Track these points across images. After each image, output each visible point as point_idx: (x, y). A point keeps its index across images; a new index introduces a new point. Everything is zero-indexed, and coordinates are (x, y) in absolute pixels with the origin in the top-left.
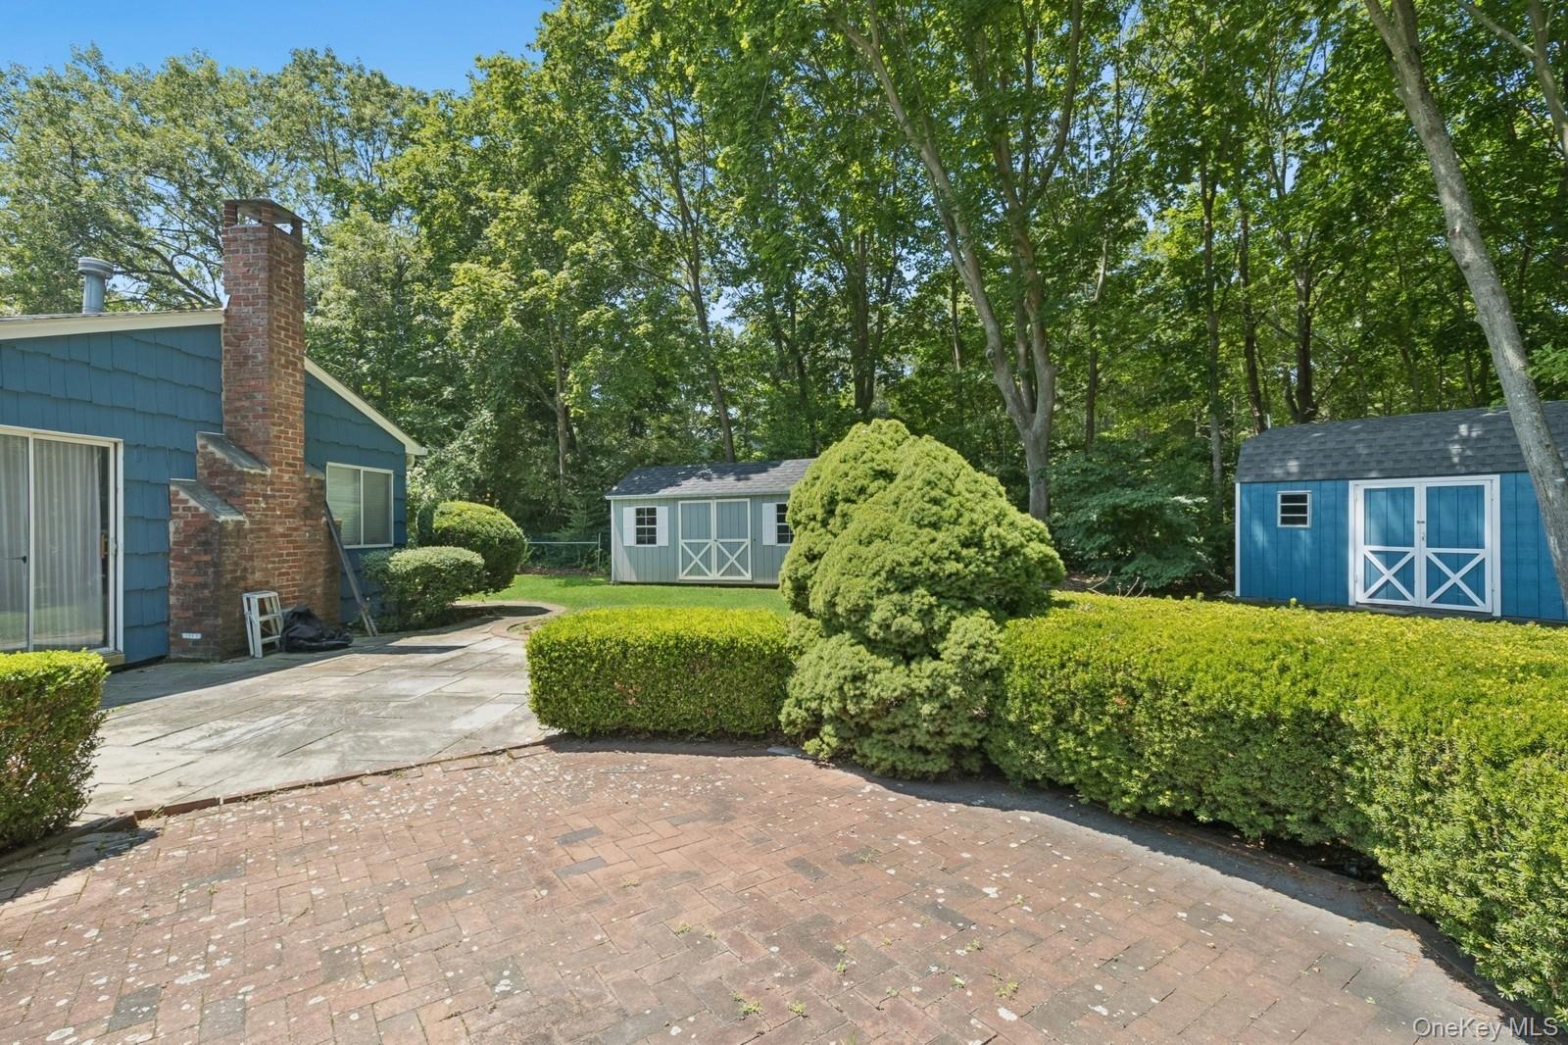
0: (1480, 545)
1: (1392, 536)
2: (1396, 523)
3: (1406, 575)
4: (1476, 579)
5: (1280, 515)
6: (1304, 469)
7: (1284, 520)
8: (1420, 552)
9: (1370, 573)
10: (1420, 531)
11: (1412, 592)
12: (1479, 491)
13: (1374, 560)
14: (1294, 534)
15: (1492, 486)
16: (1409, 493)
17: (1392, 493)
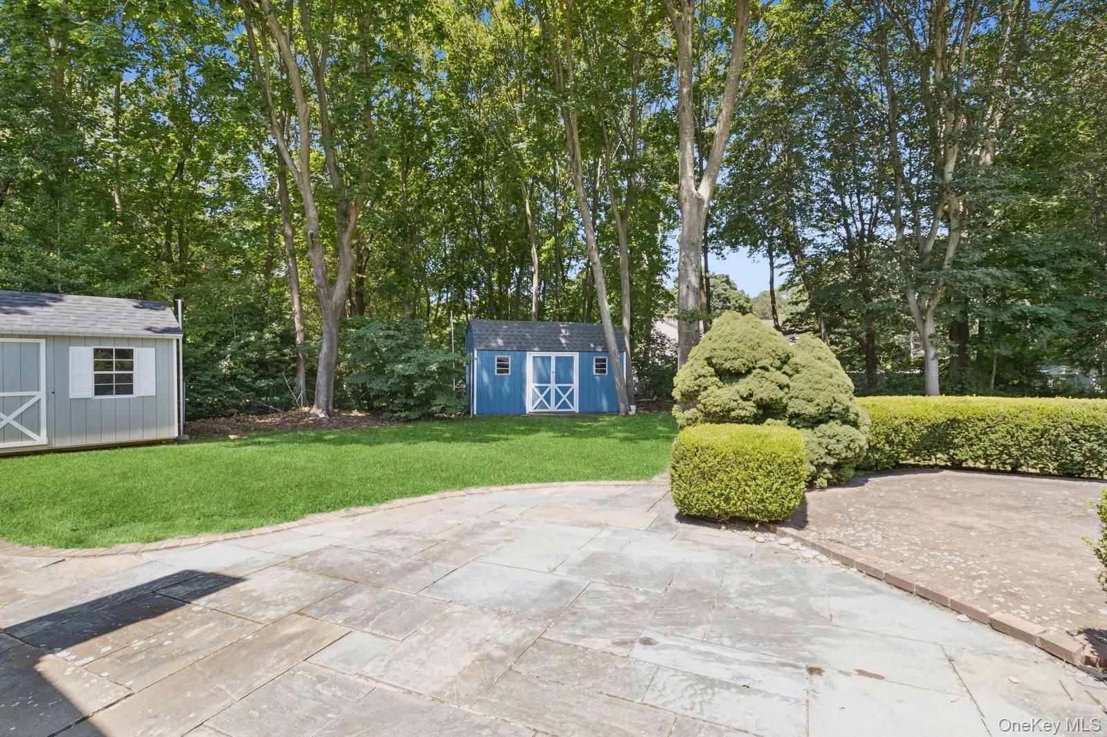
0: (572, 383)
1: (542, 379)
2: (544, 374)
3: (547, 398)
4: (571, 397)
5: (496, 368)
6: (507, 344)
7: (499, 372)
8: (553, 386)
9: (535, 397)
10: (553, 376)
11: (549, 404)
12: (572, 358)
13: (536, 390)
14: (502, 379)
15: (576, 355)
16: (549, 358)
17: (543, 358)
